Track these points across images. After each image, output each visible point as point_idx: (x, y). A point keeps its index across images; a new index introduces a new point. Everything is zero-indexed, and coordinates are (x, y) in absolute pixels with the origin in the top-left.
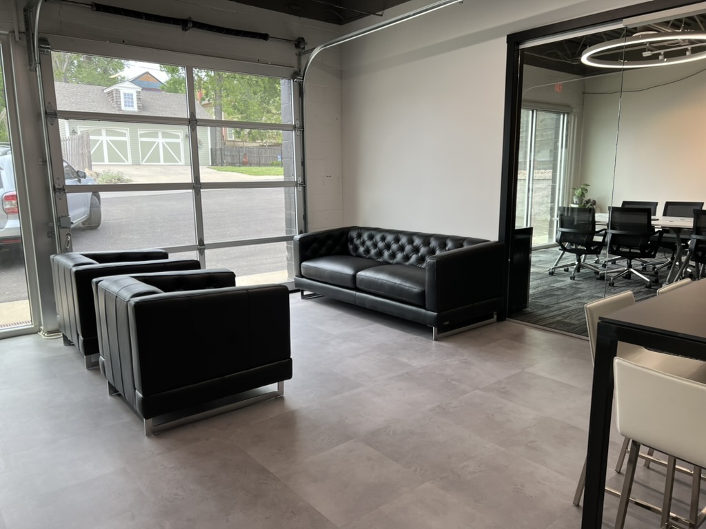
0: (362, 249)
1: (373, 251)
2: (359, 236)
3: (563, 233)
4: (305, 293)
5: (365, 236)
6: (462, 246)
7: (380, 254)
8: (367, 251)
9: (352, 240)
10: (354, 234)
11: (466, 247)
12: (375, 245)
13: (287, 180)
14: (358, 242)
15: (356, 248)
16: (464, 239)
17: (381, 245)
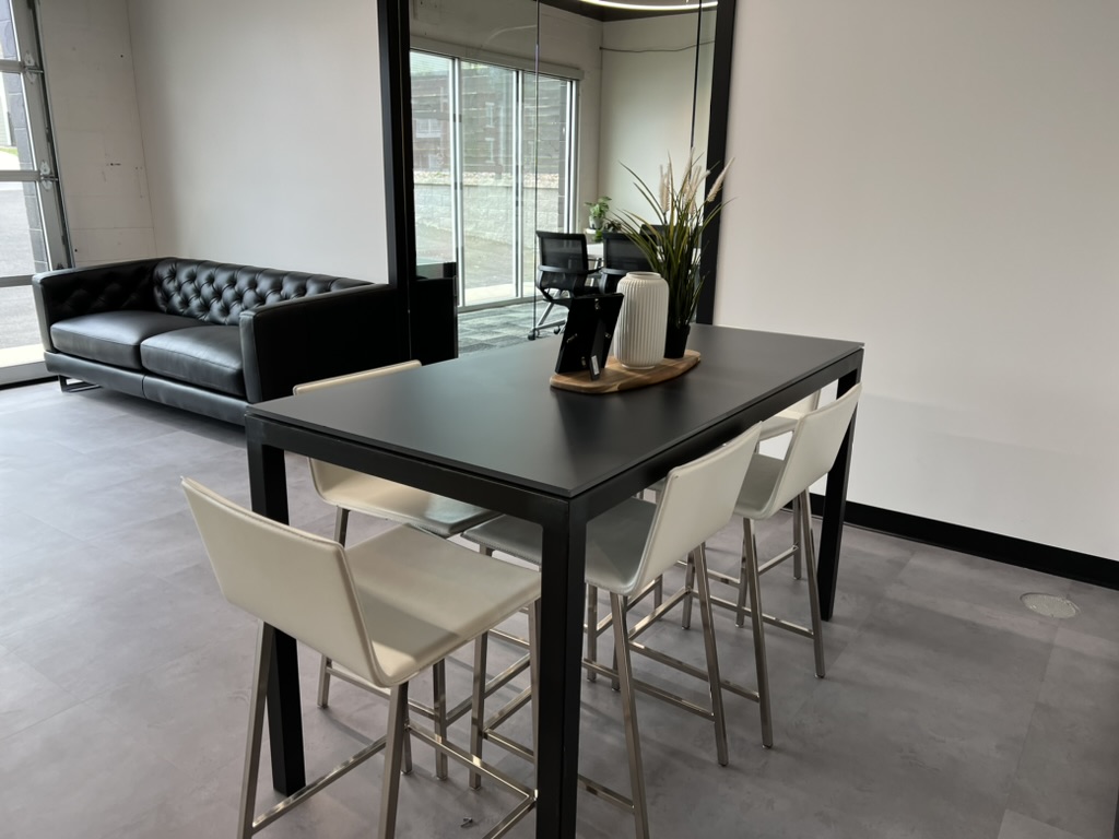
0: (177, 299)
1: (195, 303)
2: (173, 275)
3: (545, 273)
4: (69, 382)
5: (183, 276)
6: (329, 290)
7: (206, 307)
8: (186, 302)
9: (160, 282)
10: (164, 272)
11: (335, 290)
12: (198, 292)
13: (25, 169)
14: (171, 286)
15: (168, 297)
16: (333, 280)
17: (207, 290)
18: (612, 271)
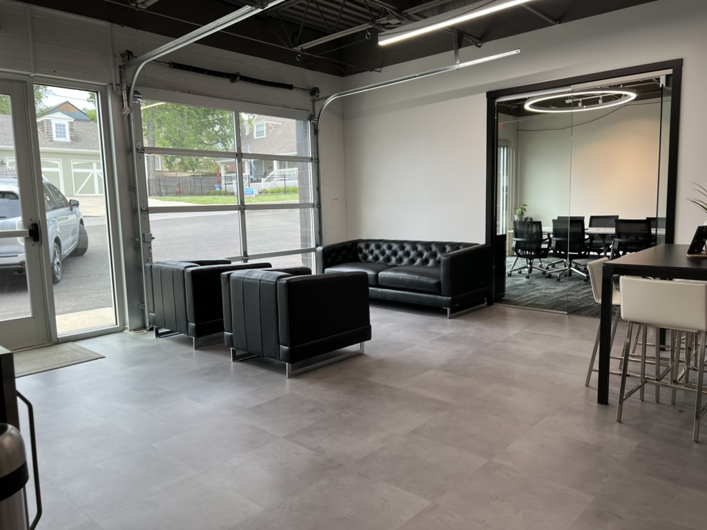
0: (370, 257)
1: (381, 258)
2: (367, 247)
5: (373, 246)
6: (458, 249)
7: (388, 259)
8: (376, 258)
9: (361, 251)
10: (362, 245)
11: (462, 249)
12: (383, 253)
13: (303, 202)
14: (366, 252)
15: (366, 257)
16: (460, 244)
17: (388, 252)
18: (557, 239)
